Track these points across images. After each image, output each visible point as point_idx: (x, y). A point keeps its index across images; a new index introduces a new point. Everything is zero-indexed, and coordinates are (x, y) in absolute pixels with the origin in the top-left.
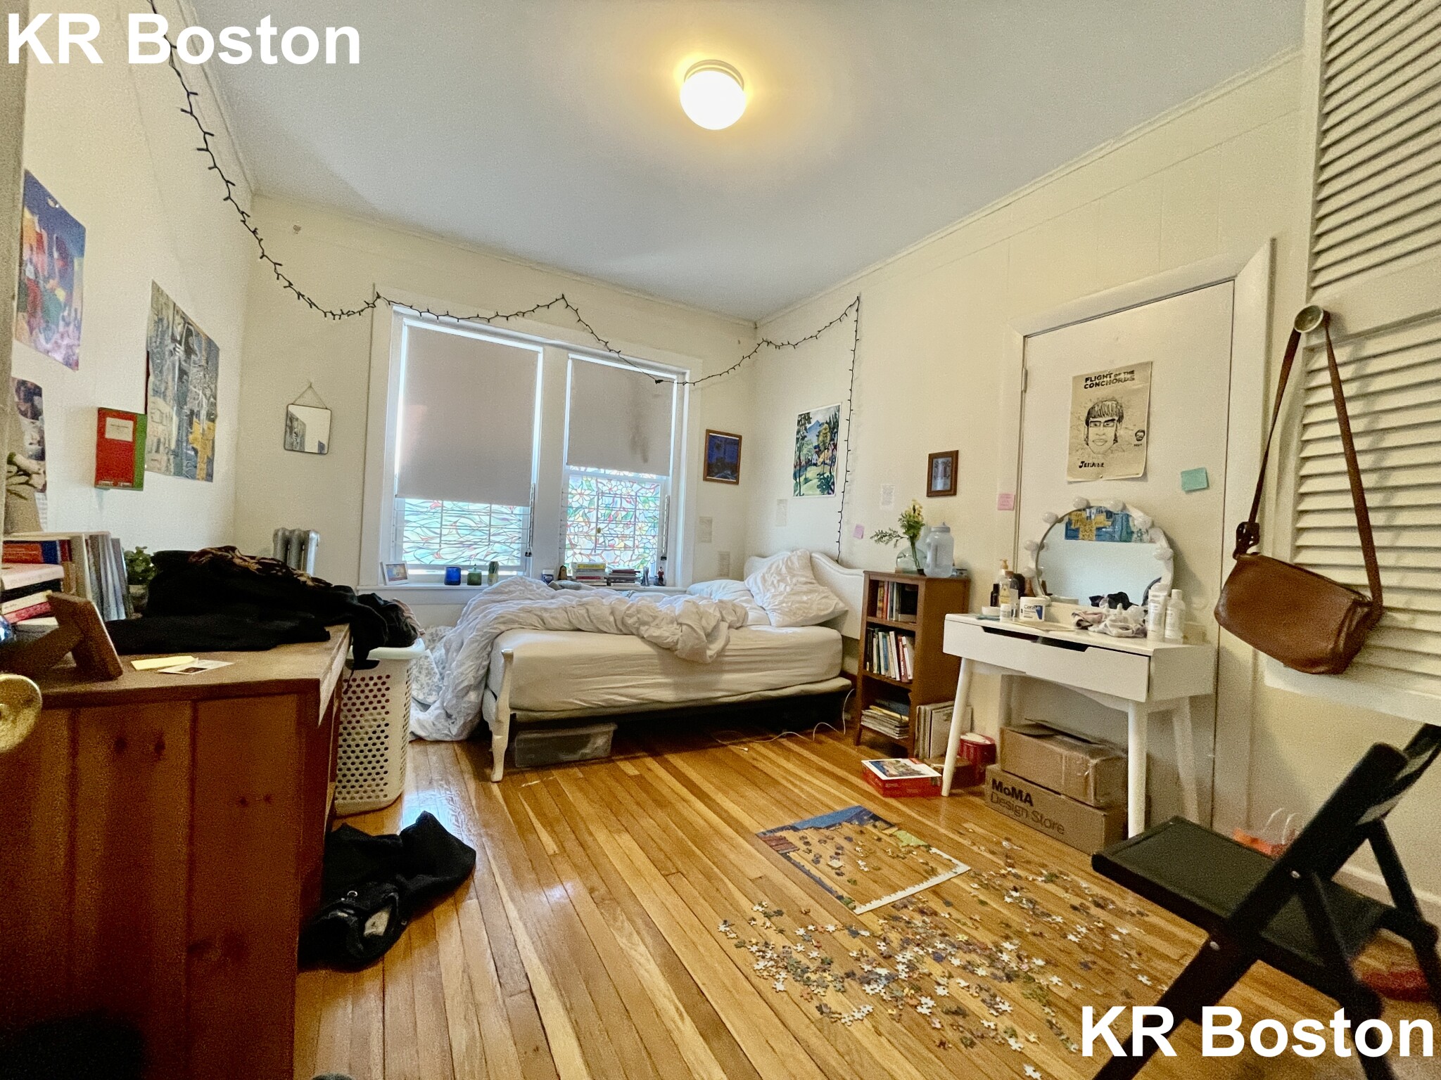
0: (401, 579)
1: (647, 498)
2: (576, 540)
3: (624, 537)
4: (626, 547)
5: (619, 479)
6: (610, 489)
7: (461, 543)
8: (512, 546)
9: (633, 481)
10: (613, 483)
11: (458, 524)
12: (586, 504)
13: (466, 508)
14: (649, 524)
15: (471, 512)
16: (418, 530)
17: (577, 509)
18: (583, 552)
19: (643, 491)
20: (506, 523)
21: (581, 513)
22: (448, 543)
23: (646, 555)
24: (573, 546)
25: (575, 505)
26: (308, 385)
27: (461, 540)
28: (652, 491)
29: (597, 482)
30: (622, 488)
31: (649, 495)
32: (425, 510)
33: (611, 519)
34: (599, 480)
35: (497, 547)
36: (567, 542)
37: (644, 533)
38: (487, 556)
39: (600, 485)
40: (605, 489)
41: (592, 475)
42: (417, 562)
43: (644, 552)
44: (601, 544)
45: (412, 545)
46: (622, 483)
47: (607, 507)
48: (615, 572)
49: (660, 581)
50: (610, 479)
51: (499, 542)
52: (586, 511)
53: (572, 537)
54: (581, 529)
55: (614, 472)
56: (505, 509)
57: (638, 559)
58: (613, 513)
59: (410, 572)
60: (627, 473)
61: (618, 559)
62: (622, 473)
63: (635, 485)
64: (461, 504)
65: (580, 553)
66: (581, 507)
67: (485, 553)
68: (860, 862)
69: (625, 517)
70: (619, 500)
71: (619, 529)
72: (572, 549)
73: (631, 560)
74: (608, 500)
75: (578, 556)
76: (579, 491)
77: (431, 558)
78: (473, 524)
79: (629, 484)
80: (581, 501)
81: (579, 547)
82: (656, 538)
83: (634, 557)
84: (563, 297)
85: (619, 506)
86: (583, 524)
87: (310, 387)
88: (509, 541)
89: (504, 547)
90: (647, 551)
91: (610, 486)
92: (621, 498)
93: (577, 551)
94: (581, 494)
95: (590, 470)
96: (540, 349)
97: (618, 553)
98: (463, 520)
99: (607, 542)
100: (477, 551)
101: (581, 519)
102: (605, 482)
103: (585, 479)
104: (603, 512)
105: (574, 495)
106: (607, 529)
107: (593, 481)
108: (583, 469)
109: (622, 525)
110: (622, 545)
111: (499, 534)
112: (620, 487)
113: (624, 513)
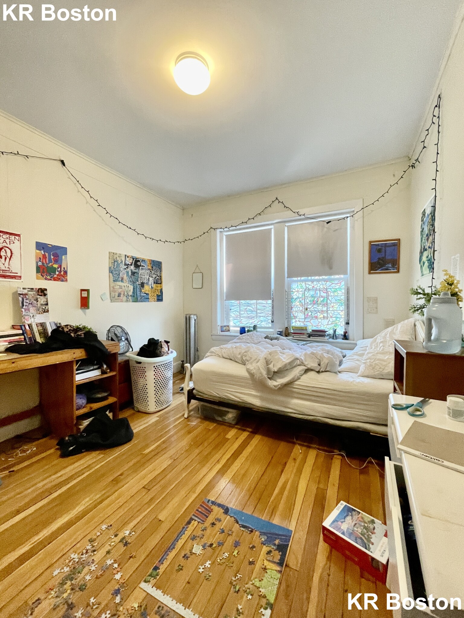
0: (227, 331)
1: (336, 289)
2: (296, 314)
3: (322, 311)
4: (324, 317)
5: (318, 281)
6: (313, 287)
7: (248, 317)
8: (268, 318)
9: (326, 281)
10: (315, 283)
11: (247, 309)
12: (300, 296)
13: (249, 302)
14: (339, 304)
15: (251, 304)
16: (234, 312)
17: (296, 299)
18: (300, 320)
19: (333, 285)
20: (265, 308)
21: (298, 301)
22: (244, 317)
23: (337, 322)
24: (295, 317)
25: (295, 297)
26: (196, 266)
27: (249, 316)
28: (339, 284)
29: (305, 284)
30: (320, 285)
31: (338, 287)
32: (236, 304)
33: (314, 303)
34: (306, 283)
35: (262, 319)
36: (292, 315)
37: (335, 309)
38: (258, 322)
39: (307, 286)
40: (310, 287)
41: (302, 281)
42: (234, 325)
43: (336, 320)
44: (309, 316)
45: (232, 318)
46: (320, 283)
47: (312, 296)
48: (313, 331)
49: (345, 337)
50: (313, 281)
51: (262, 316)
52: (301, 299)
53: (294, 313)
54: (298, 309)
55: (317, 278)
56: (264, 302)
57: (332, 324)
58: (316, 299)
59: (231, 328)
60: (324, 277)
61: (320, 324)
62: (321, 278)
63: (328, 283)
64: (247, 301)
65: (299, 321)
66: (298, 298)
67: (257, 321)
68: (209, 562)
69: (323, 301)
70: (318, 292)
71: (320, 308)
72: (295, 319)
73: (328, 325)
74: (312, 293)
75: (298, 322)
76: (296, 290)
77: (239, 323)
78: (252, 309)
79: (324, 283)
80: (298, 295)
81: (298, 318)
82: (343, 312)
83: (330, 323)
84: (277, 199)
85: (319, 295)
86: (300, 306)
87: (197, 266)
88: (266, 316)
89: (265, 319)
90: (338, 319)
91: (313, 285)
92: (320, 291)
93: (297, 320)
94: (298, 291)
95: (303, 278)
96: (272, 227)
97: (320, 320)
98: (248, 308)
99: (313, 315)
100: (254, 320)
101: (298, 304)
102: (310, 283)
103: (299, 283)
104: (310, 299)
105: (294, 292)
106: (313, 308)
107: (304, 284)
108: (299, 278)
109: (321, 306)
110: (322, 316)
111: (262, 313)
112: (319, 285)
113: (322, 299)
